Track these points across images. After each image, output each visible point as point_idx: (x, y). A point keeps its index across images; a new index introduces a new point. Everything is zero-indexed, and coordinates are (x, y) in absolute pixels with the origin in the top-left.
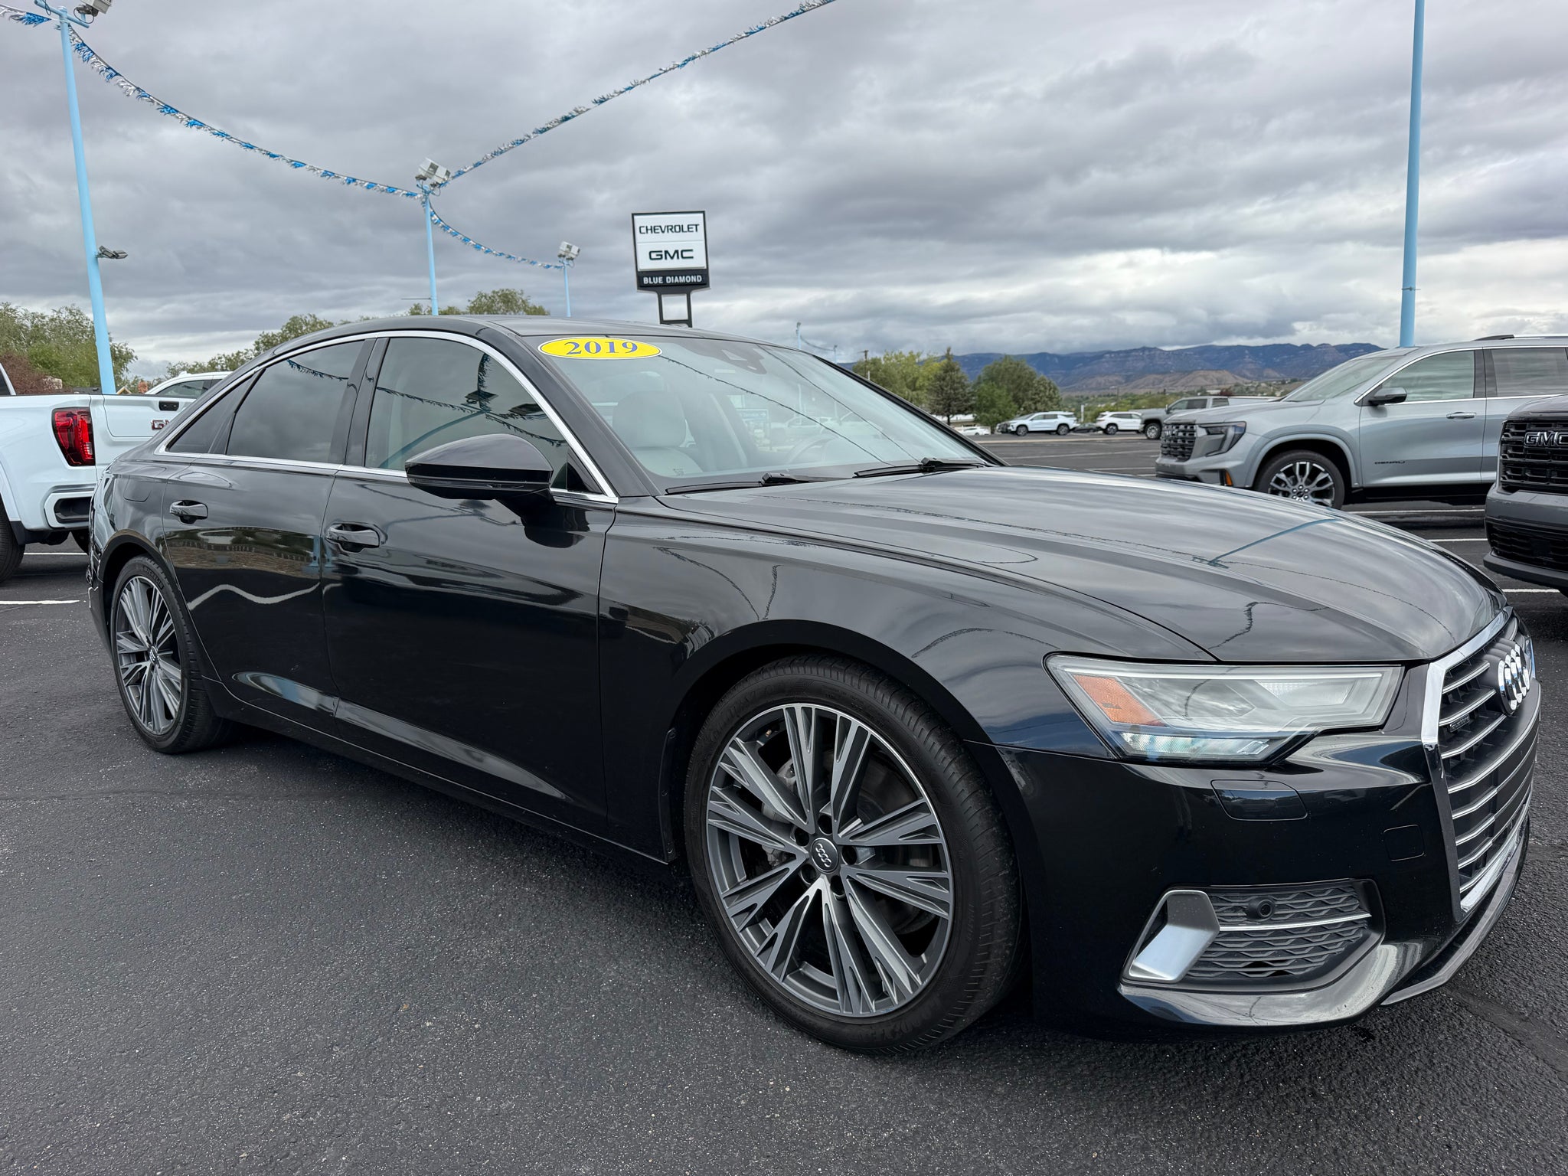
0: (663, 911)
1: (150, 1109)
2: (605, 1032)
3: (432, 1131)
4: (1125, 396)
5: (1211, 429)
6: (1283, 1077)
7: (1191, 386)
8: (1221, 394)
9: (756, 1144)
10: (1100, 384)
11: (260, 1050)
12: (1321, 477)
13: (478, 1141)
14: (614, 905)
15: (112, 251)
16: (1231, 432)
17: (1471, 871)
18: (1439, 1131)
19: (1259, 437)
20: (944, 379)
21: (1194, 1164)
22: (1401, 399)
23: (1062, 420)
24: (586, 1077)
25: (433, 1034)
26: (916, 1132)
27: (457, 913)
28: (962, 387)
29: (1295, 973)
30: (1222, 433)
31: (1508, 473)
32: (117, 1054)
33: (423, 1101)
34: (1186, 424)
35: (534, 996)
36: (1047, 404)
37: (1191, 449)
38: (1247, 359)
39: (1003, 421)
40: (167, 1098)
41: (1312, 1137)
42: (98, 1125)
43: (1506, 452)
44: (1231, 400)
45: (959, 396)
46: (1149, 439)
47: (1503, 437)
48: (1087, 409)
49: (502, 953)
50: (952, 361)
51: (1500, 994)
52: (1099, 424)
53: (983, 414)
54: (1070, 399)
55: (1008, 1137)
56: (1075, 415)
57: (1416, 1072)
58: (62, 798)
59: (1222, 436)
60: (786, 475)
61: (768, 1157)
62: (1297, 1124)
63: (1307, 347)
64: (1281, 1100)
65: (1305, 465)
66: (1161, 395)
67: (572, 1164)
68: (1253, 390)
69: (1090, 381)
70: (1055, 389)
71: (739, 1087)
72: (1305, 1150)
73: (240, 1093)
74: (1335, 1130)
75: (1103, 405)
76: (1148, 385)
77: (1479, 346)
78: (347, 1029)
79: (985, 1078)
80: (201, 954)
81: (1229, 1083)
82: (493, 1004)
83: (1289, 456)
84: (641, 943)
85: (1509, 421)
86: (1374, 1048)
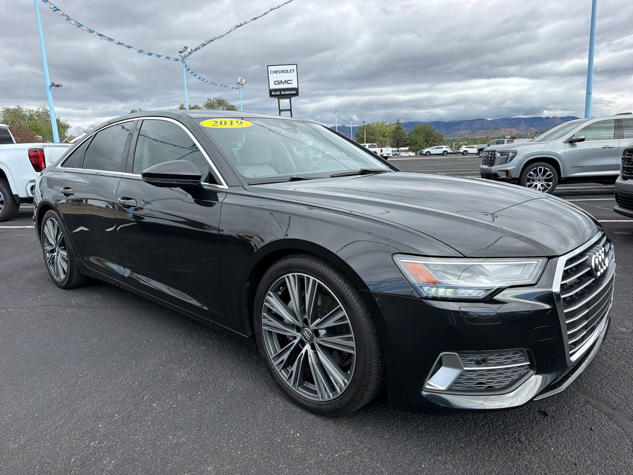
0: (256, 358)
1: (38, 439)
2: (226, 409)
3: (150, 451)
4: (472, 139)
5: (502, 153)
6: (507, 433)
7: (499, 135)
8: (511, 138)
9: (282, 458)
10: (461, 134)
11: (85, 415)
12: (548, 173)
13: (168, 455)
14: (237, 355)
15: (56, 84)
16: (511, 154)
17: (575, 344)
18: (572, 458)
19: (522, 157)
20: (396, 133)
21: (465, 471)
22: (582, 140)
23: (445, 149)
24: (215, 429)
25: (156, 409)
26: (349, 454)
27: (172, 357)
28: (404, 136)
29: (497, 387)
30: (507, 155)
31: (625, 172)
32: (28, 416)
33: (148, 438)
34: (492, 151)
35: (199, 393)
36: (439, 143)
37: (494, 162)
38: (522, 123)
39: (421, 150)
40: (45, 435)
41: (517, 459)
42: (16, 446)
43: (624, 163)
44: (515, 140)
45: (402, 140)
46: (480, 157)
47: (623, 156)
48: (455, 145)
49: (188, 375)
50: (400, 125)
51: (604, 397)
52: (460, 151)
53: (412, 147)
54: (449, 140)
55: (387, 457)
56: (450, 147)
57: (564, 431)
58: (21, 308)
59: (507, 156)
60: (300, 177)
61: (287, 464)
62: (511, 454)
63: (548, 118)
64: (505, 443)
65: (541, 168)
66: (486, 139)
67: (205, 466)
68: (524, 136)
69: (457, 133)
70: (442, 136)
71: (278, 434)
72: (513, 465)
73: (74, 433)
74: (527, 457)
75: (463, 143)
76: (481, 134)
77: (617, 117)
78: (122, 406)
79: (381, 431)
80: (68, 374)
81: (484, 435)
82: (182, 397)
83: (535, 164)
84: (246, 371)
85: (626, 150)
86: (547, 420)
